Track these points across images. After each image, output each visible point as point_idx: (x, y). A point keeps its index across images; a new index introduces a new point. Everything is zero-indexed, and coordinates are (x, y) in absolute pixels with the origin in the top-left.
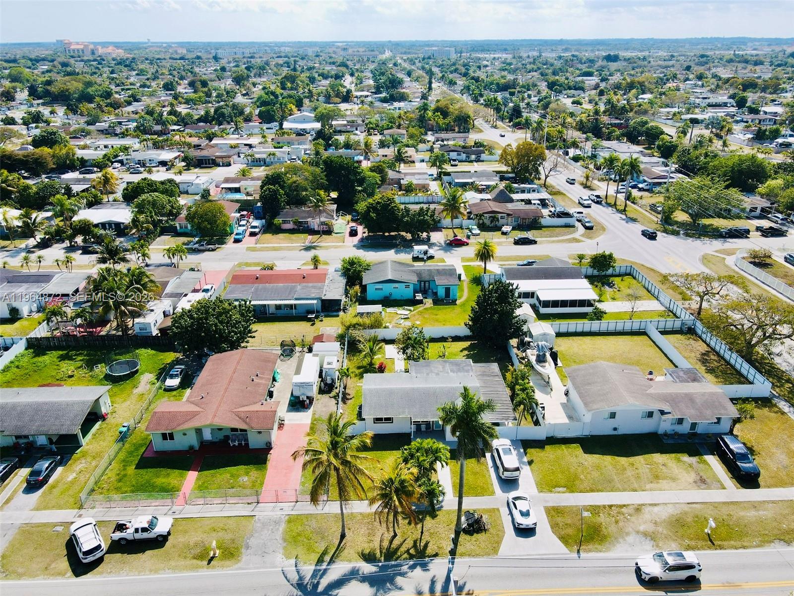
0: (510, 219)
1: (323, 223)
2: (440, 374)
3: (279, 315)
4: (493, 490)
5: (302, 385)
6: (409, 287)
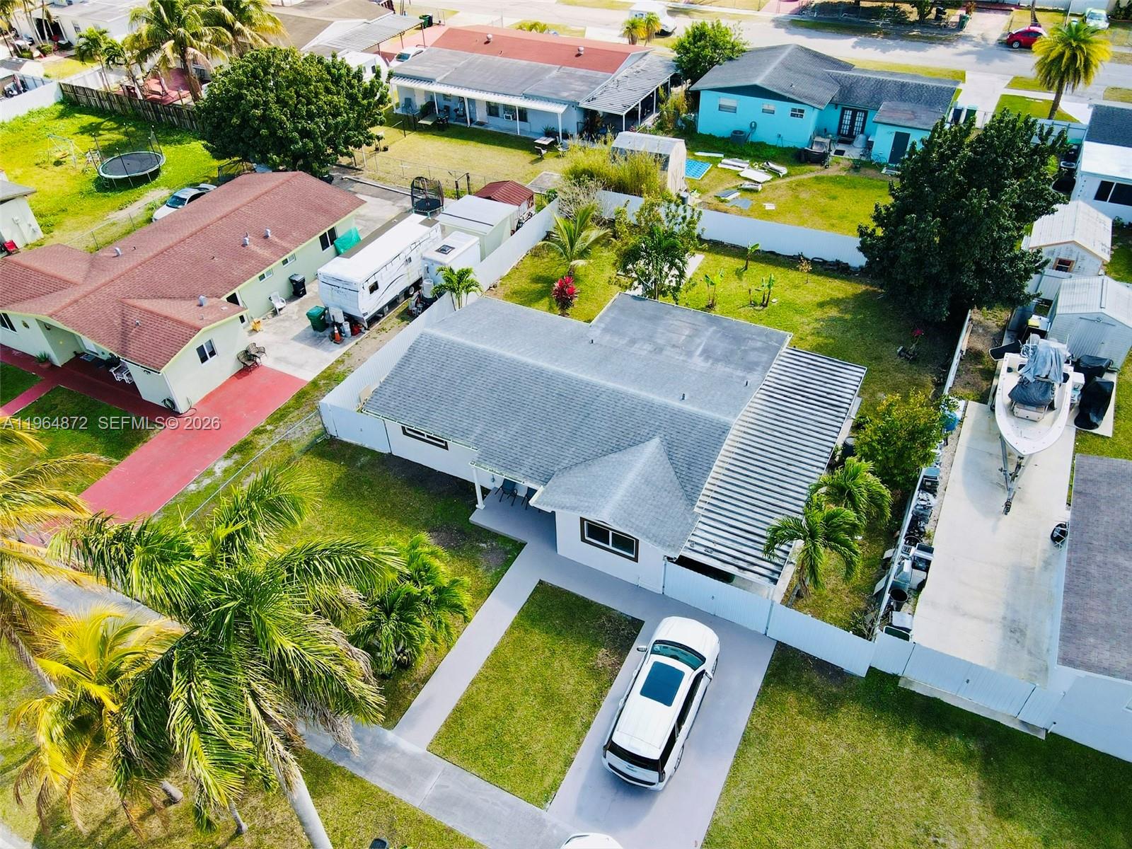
2: (665, 353)
3: (490, 129)
4: (555, 787)
5: (337, 284)
6: (802, 116)
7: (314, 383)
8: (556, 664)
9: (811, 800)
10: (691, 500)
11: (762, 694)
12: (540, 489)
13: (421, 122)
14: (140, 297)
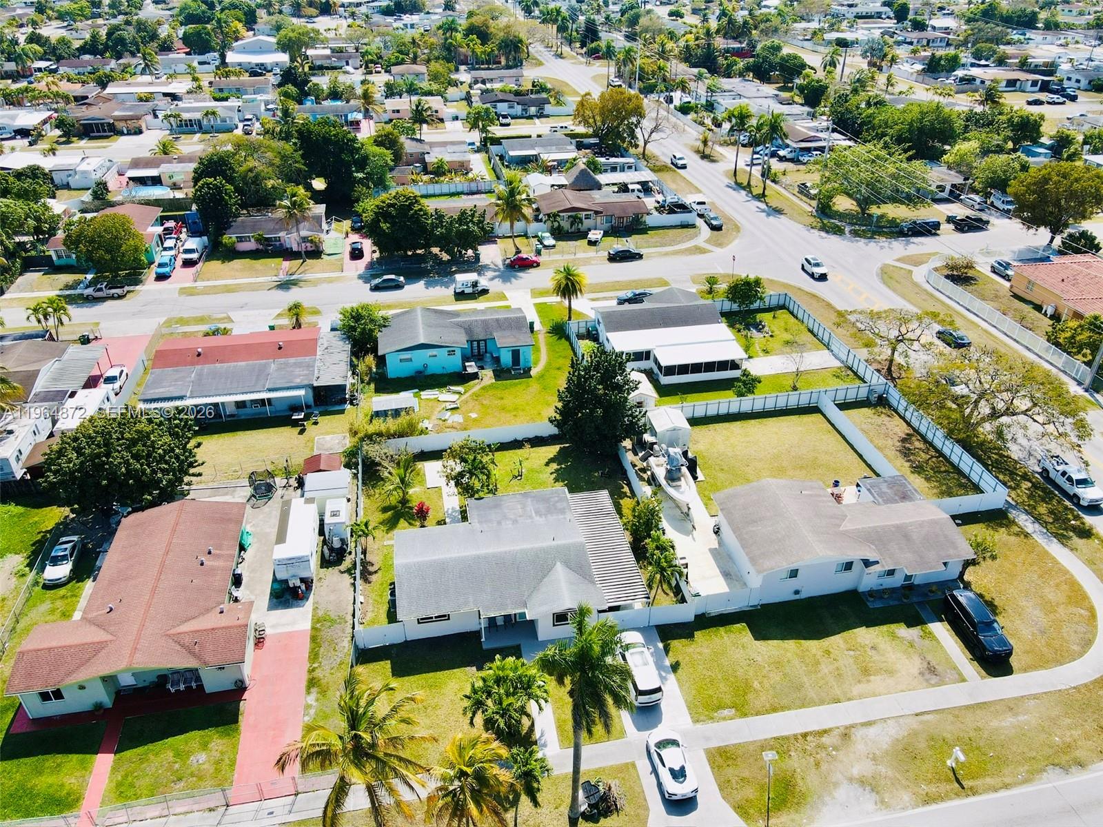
0: (599, 219)
1: (305, 239)
2: (520, 522)
3: (243, 417)
5: (290, 562)
6: (454, 354)
7: (313, 628)
10: (593, 582)
12: (527, 610)
14: (175, 626)
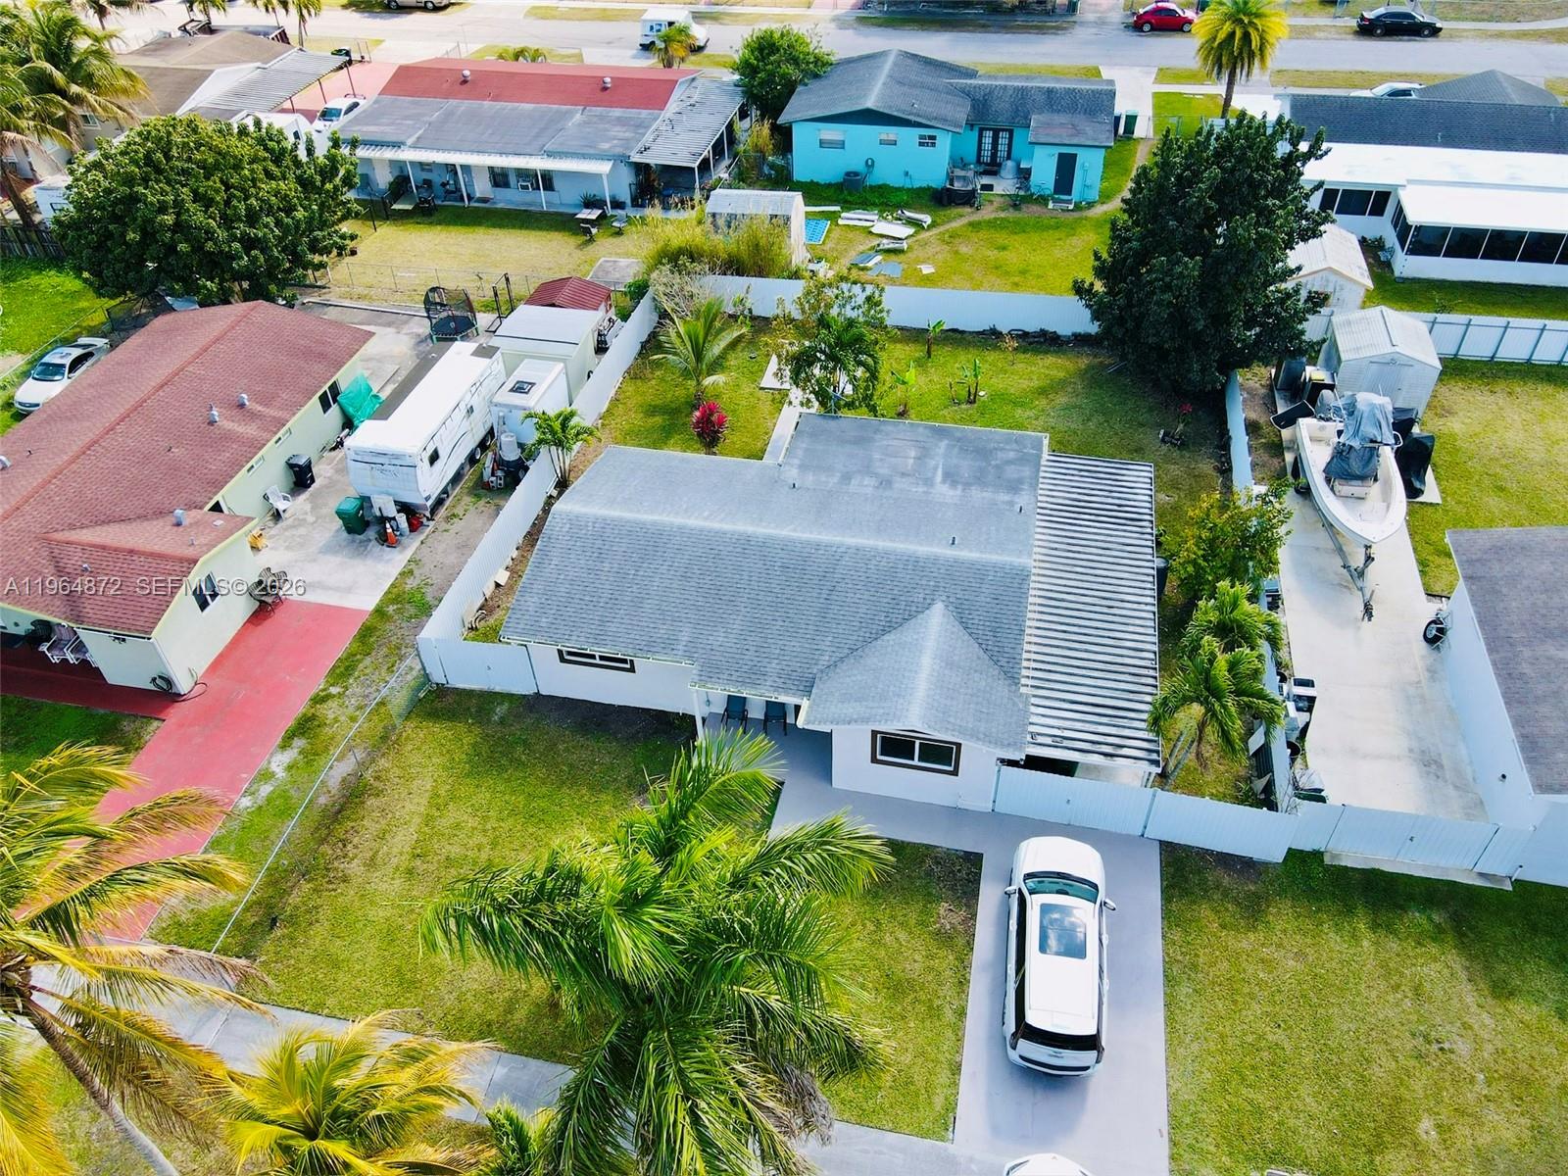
2: (896, 486)
3: (500, 206)
4: (951, 1107)
5: (378, 460)
6: (933, 145)
7: (379, 612)
8: (888, 938)
9: (1279, 1036)
10: (1013, 679)
11: (1167, 915)
12: (805, 704)
13: (395, 207)
14: (72, 527)
